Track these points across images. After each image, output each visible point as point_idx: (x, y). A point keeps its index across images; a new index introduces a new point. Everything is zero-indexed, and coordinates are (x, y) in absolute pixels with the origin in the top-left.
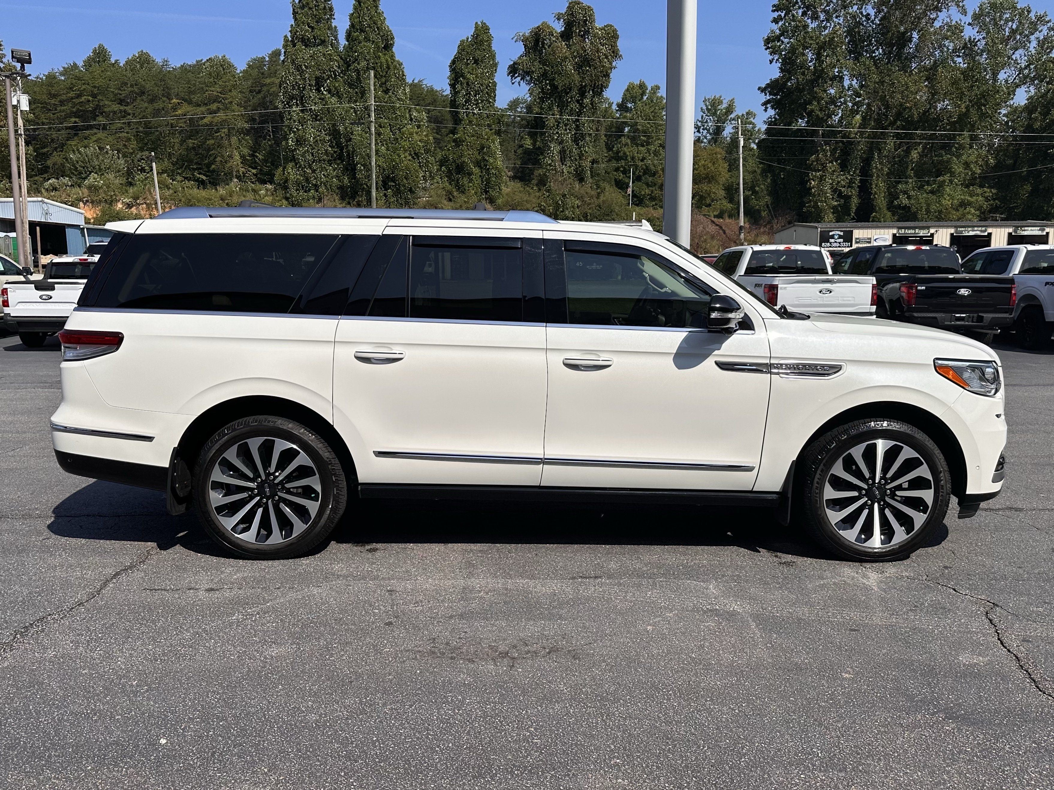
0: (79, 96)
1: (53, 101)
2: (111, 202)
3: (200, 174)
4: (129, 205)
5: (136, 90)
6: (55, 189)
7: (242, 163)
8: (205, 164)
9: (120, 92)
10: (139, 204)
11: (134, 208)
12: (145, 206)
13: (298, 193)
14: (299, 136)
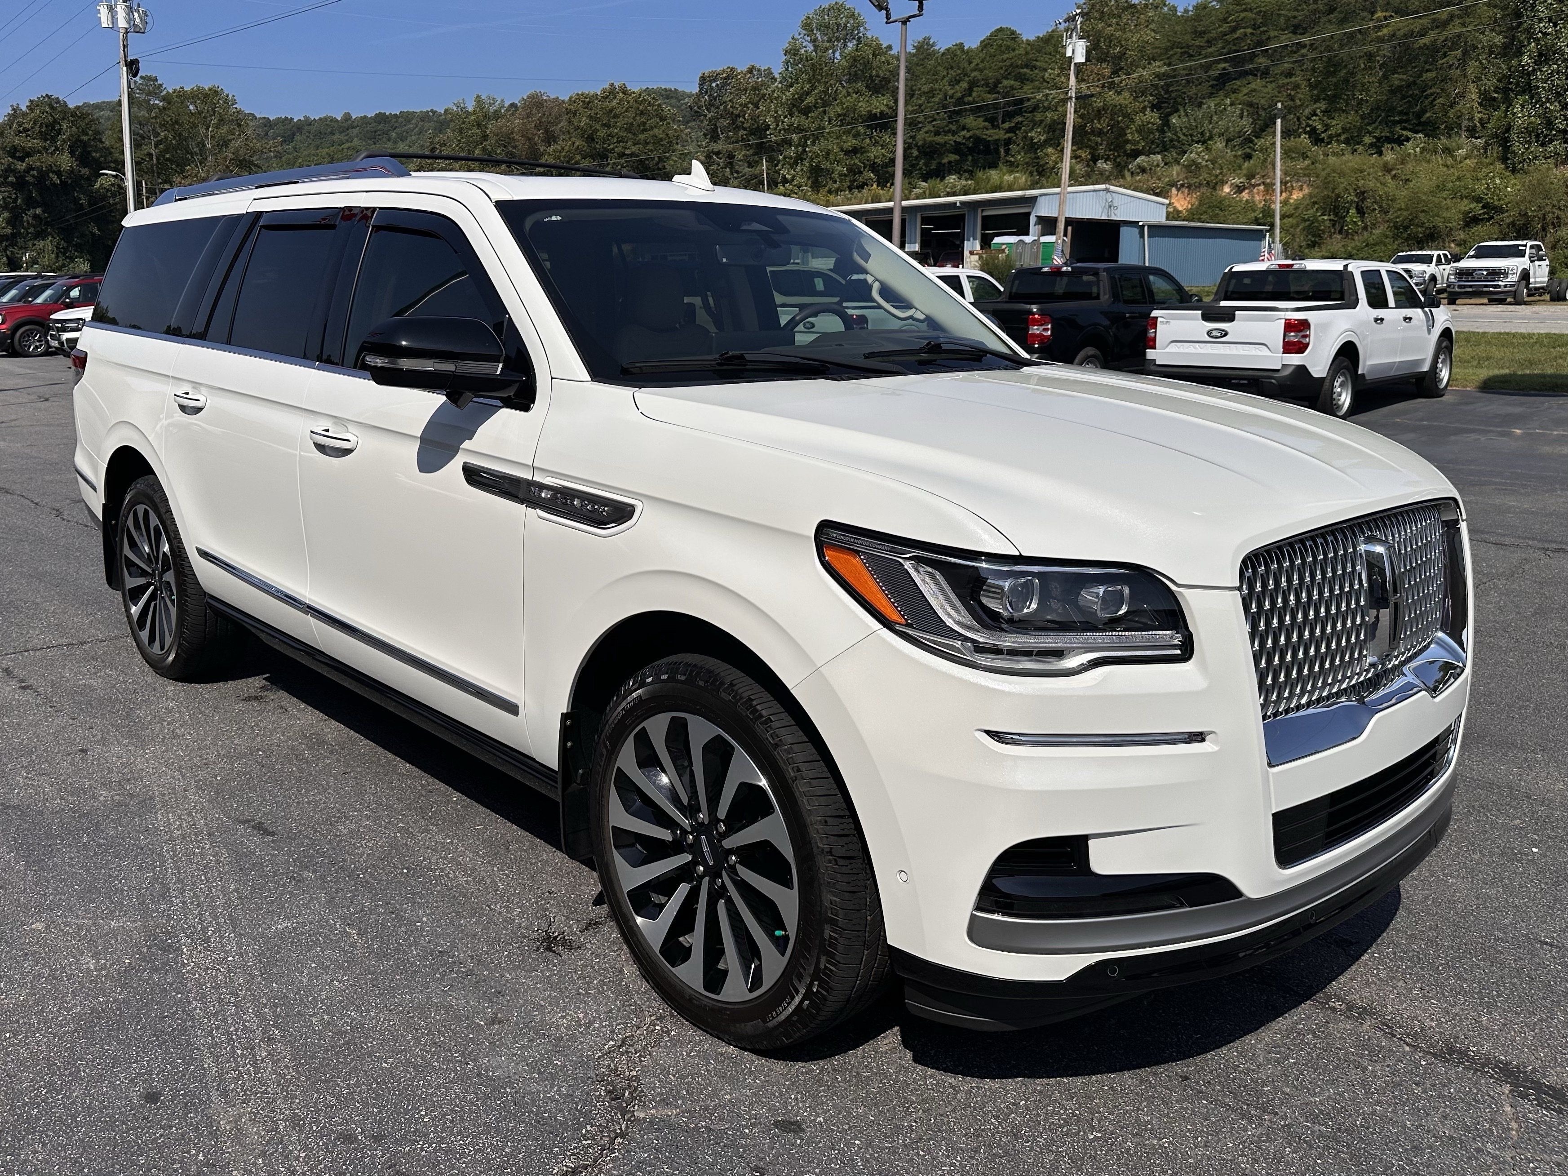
0: (1234, 30)
1: (1197, 43)
2: (1215, 185)
3: (1404, 129)
4: (1239, 187)
5: (1321, 7)
6: (1143, 170)
7: (1480, 104)
8: (1414, 113)
9: (1296, 13)
10: (1254, 186)
11: (1247, 191)
12: (1262, 187)
13: (1527, 149)
14: (1546, 45)
